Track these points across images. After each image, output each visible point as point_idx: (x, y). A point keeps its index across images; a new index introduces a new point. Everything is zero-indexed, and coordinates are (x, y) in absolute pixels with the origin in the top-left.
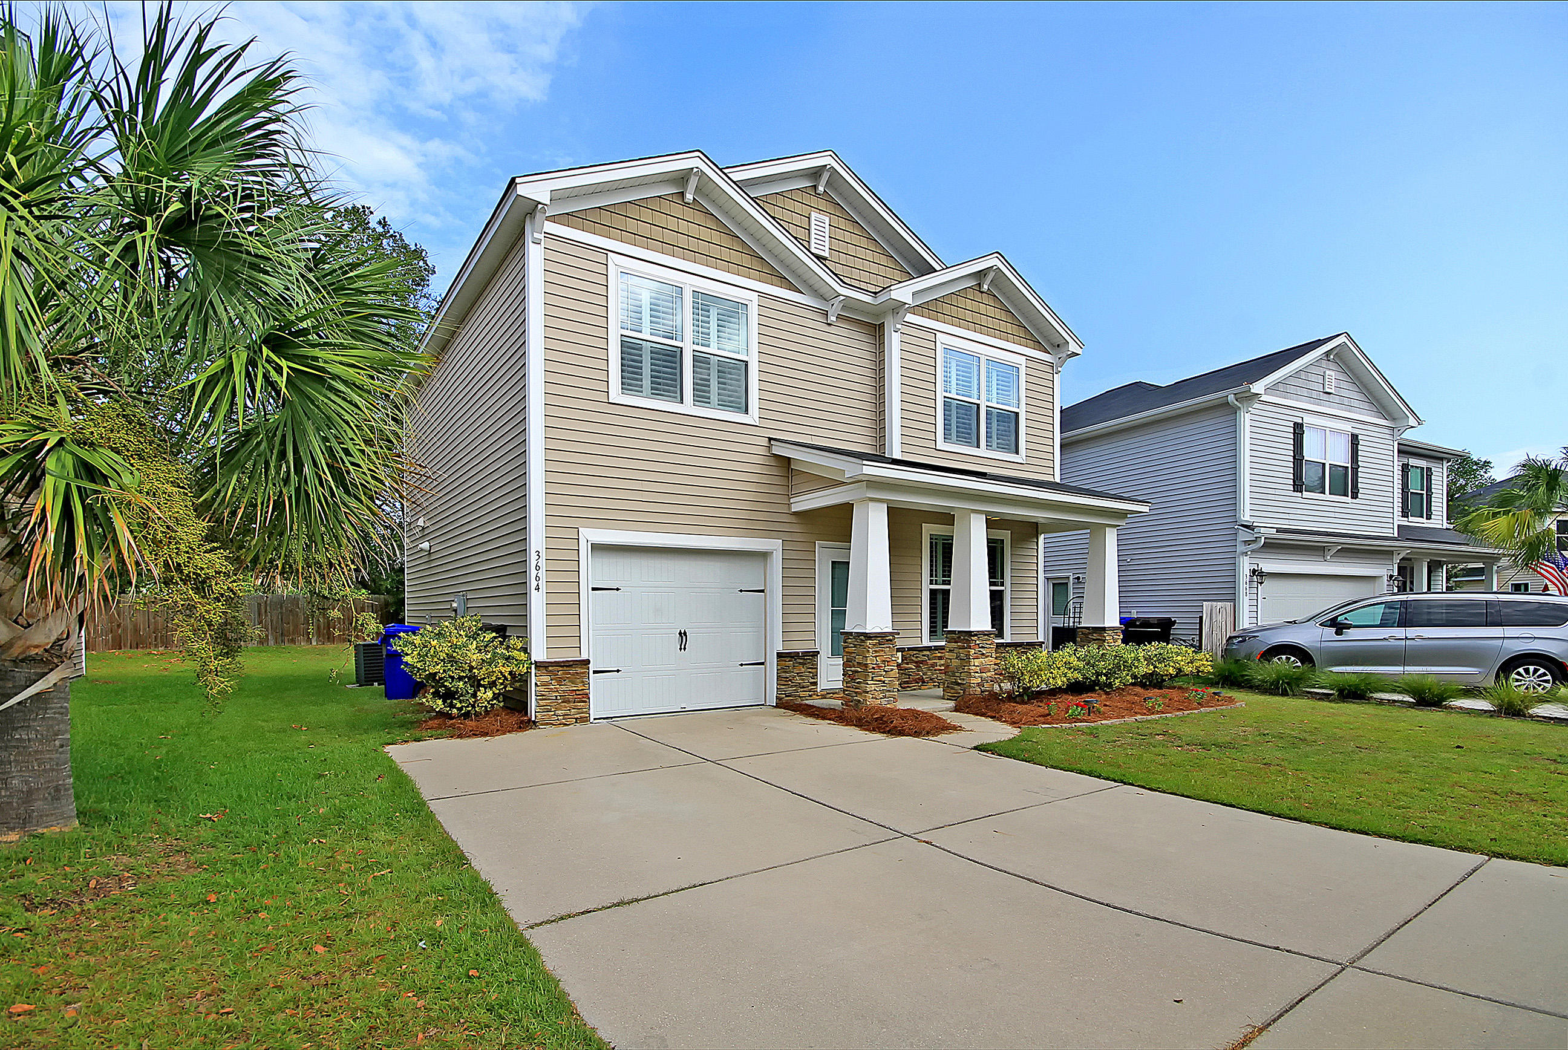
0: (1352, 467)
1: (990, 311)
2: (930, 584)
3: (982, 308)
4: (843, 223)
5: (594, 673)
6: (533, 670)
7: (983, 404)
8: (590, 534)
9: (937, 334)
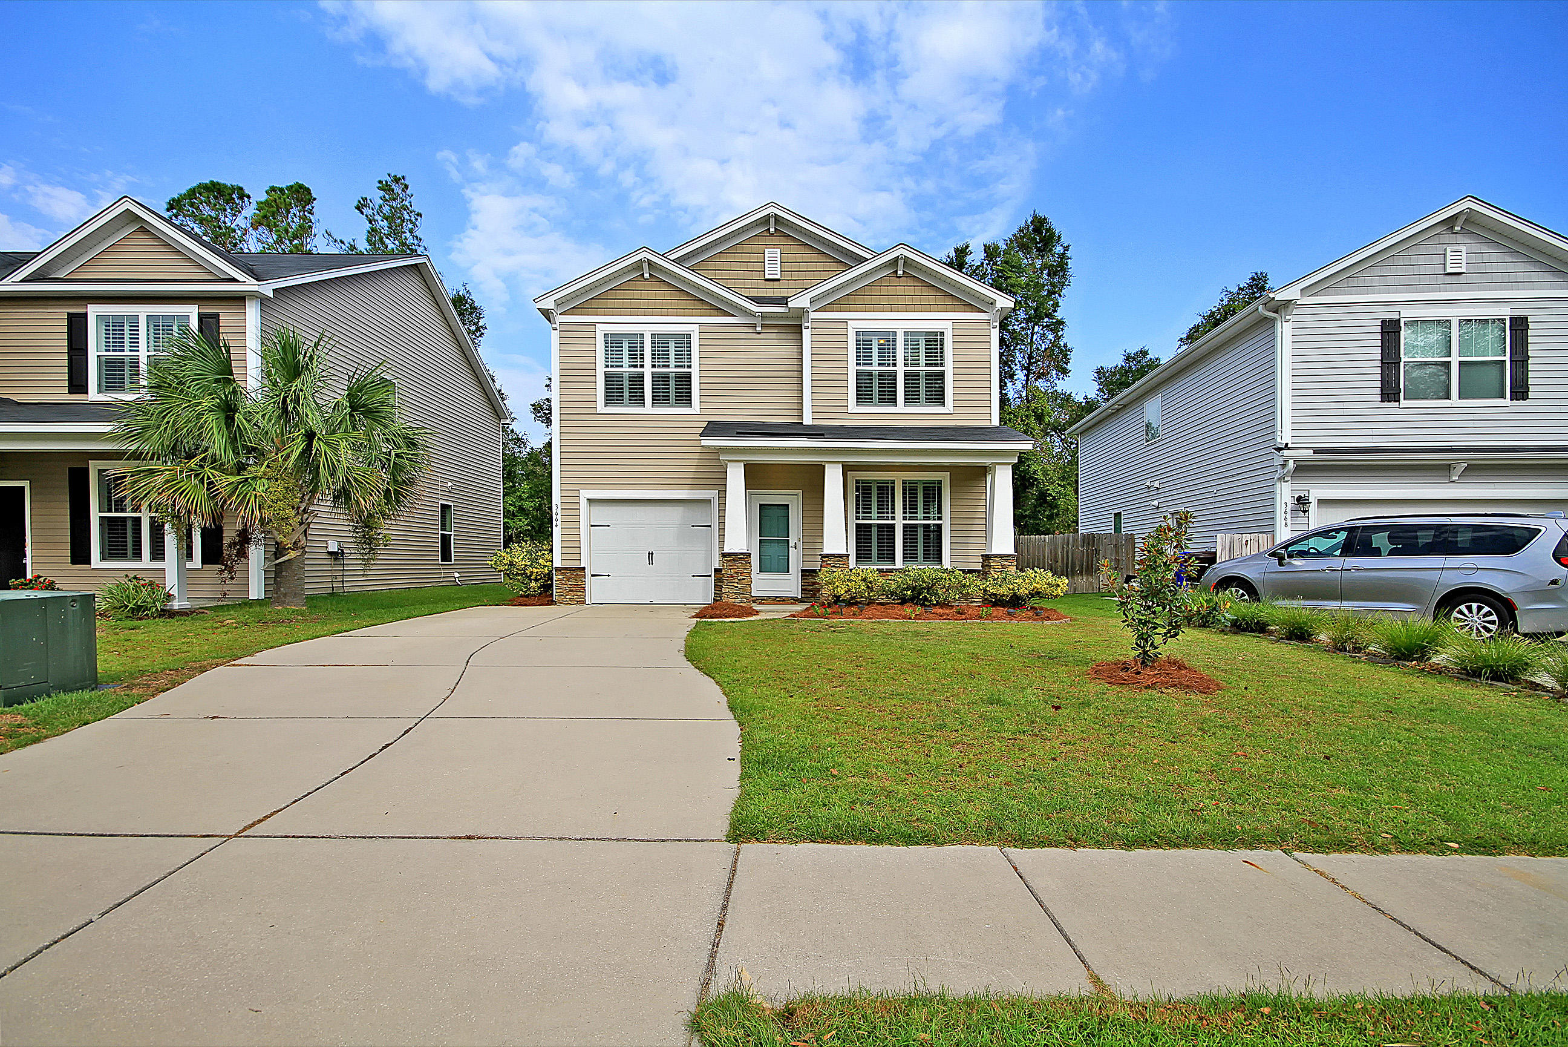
0: (1511, 361)
1: (910, 290)
2: (856, 519)
3: (900, 290)
4: (795, 249)
5: (593, 576)
6: (554, 572)
7: (900, 370)
8: (586, 494)
9: (849, 322)
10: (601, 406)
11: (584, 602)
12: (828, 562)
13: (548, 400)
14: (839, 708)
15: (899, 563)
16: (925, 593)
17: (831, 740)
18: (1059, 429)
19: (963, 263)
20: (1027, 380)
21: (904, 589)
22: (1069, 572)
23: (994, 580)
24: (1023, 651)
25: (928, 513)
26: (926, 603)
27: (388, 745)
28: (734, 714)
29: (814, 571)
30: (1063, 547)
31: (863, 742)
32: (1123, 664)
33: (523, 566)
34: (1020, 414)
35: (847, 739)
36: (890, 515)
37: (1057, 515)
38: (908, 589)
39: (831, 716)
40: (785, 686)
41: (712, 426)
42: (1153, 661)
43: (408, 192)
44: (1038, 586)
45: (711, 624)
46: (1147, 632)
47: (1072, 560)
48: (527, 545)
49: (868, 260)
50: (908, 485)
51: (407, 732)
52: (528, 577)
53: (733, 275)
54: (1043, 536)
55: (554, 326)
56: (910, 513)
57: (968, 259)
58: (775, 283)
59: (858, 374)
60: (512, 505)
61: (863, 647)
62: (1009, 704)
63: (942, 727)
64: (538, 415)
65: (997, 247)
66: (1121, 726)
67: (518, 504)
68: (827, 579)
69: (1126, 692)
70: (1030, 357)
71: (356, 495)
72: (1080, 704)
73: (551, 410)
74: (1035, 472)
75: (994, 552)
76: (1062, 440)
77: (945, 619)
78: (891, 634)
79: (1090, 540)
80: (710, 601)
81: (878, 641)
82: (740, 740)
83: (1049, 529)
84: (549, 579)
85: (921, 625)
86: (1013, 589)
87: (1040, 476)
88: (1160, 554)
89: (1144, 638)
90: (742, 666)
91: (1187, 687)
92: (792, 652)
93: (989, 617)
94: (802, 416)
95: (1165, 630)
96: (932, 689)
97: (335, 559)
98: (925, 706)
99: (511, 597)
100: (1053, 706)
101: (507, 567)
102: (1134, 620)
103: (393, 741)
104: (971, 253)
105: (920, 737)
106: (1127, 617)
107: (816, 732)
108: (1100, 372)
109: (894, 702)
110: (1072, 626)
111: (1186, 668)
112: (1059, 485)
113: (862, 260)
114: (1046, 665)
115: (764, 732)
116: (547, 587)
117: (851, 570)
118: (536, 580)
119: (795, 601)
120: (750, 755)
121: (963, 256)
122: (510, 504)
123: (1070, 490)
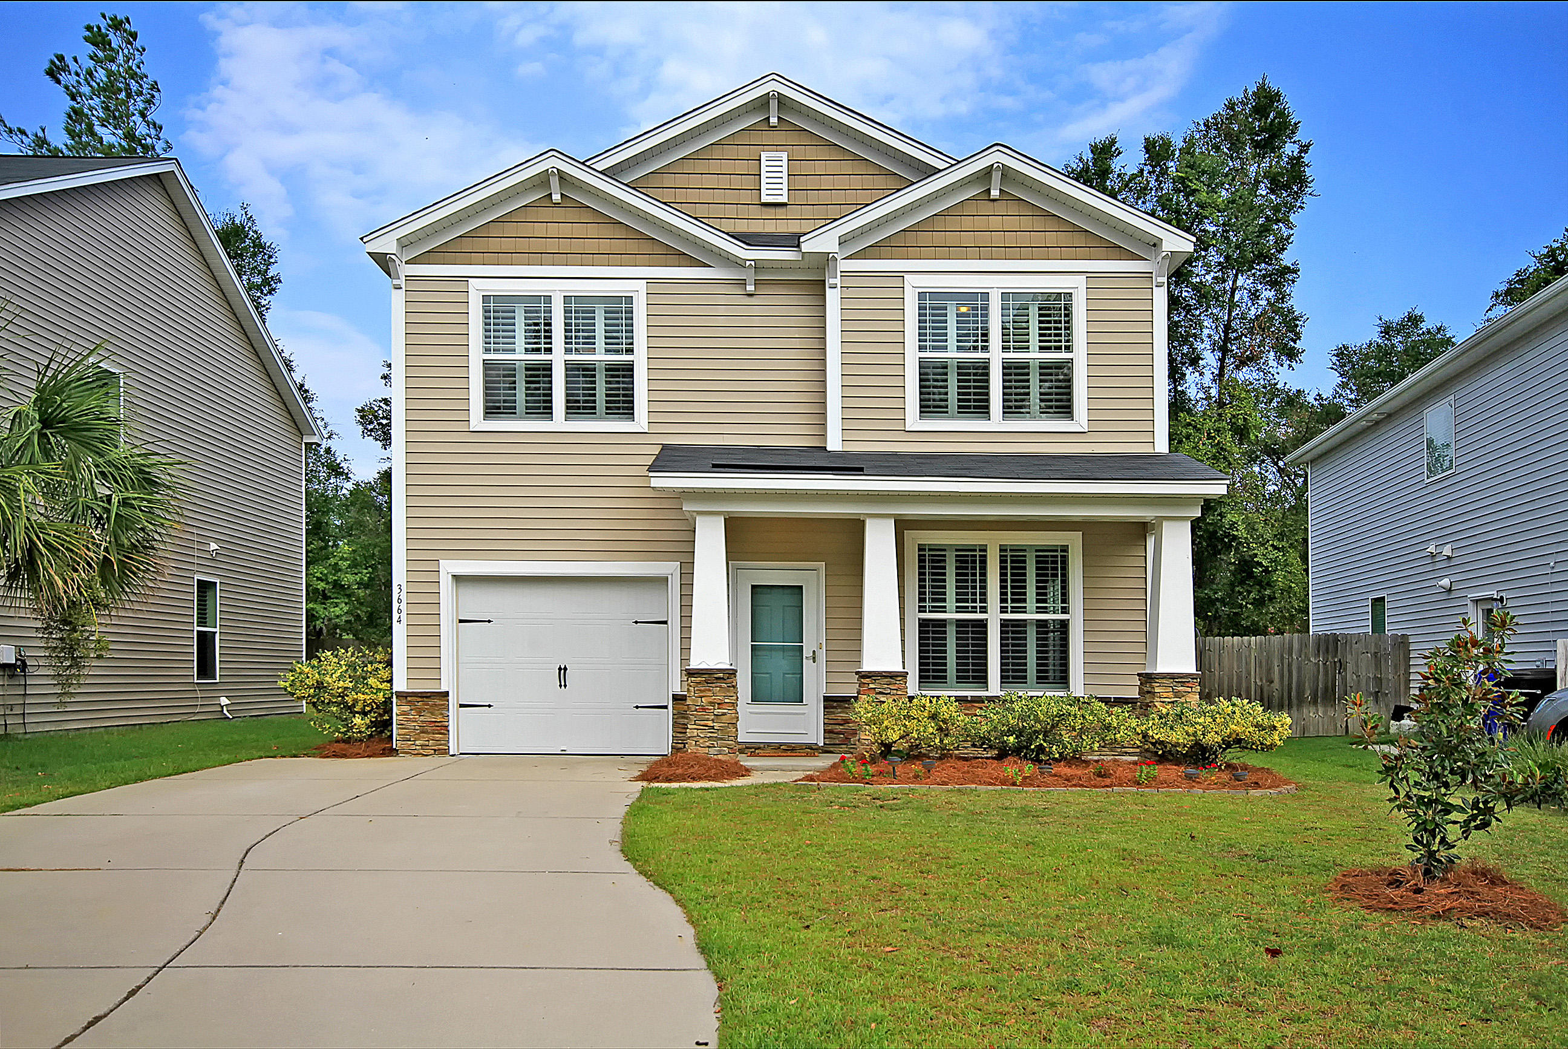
1: (1012, 223)
2: (920, 611)
3: (995, 222)
4: (811, 153)
5: (461, 706)
6: (394, 700)
7: (996, 357)
8: (450, 567)
9: (906, 276)
10: (477, 419)
11: (446, 752)
12: (872, 686)
13: (386, 402)
14: (889, 949)
15: (994, 686)
16: (1040, 741)
17: (876, 1009)
18: (1275, 452)
19: (1107, 170)
20: (1222, 368)
21: (1003, 734)
22: (1294, 701)
23: (1161, 718)
24: (1213, 846)
25: (1045, 601)
26: (1042, 757)
27: (97, 1019)
28: (706, 959)
29: (846, 700)
30: (1282, 656)
31: (932, 1013)
32: (1390, 874)
33: (340, 690)
34: (1206, 427)
35: (904, 1008)
36: (978, 605)
37: (1272, 599)
38: (1010, 732)
39: (877, 964)
40: (795, 909)
41: (669, 453)
42: (1446, 871)
43: (138, 44)
44: (1238, 729)
45: (667, 793)
46: (1434, 819)
47: (1299, 677)
48: (348, 655)
49: (940, 171)
50: (1009, 554)
51: (133, 993)
52: (349, 708)
53: (707, 196)
54: (1246, 638)
55: (396, 282)
56: (1013, 601)
57: (1116, 164)
58: (779, 210)
59: (923, 365)
60: (322, 580)
61: (931, 837)
62: (1190, 945)
63: (1072, 987)
64: (370, 427)
65: (1166, 144)
66: (1390, 989)
67: (331, 578)
68: (870, 715)
69: (1397, 924)
70: (1227, 328)
71: (49, 568)
72: (1316, 946)
73: (390, 419)
74: (1233, 525)
75: (1160, 669)
76: (1280, 470)
77: (1075, 786)
78: (981, 813)
79: (1330, 644)
80: (666, 750)
81: (958, 825)
82: (717, 1008)
83: (1258, 622)
84: (385, 712)
85: (1030, 797)
86: (1195, 734)
87: (1241, 532)
88: (1455, 685)
89: (1428, 830)
90: (720, 871)
91: (1507, 918)
92: (808, 846)
93: (1154, 782)
94: (824, 436)
95: (1465, 817)
96: (1053, 915)
97: (11, 677)
98: (1041, 946)
99: (319, 742)
100: (1267, 950)
101: (312, 691)
102: (1410, 798)
103: (106, 1010)
104: (1120, 153)
105: (1033, 1005)
106: (1397, 791)
107: (850, 994)
108: (1342, 354)
109: (988, 938)
110: (1299, 798)
111: (1505, 883)
112: (1275, 547)
113: (931, 171)
114: (1253, 873)
115: (759, 994)
116: (383, 725)
117: (911, 698)
118: (364, 714)
119: (811, 750)
120: (735, 1037)
121: (1106, 159)
122: (319, 579)
123: (1293, 557)
